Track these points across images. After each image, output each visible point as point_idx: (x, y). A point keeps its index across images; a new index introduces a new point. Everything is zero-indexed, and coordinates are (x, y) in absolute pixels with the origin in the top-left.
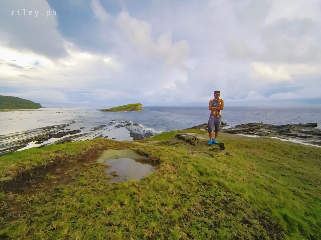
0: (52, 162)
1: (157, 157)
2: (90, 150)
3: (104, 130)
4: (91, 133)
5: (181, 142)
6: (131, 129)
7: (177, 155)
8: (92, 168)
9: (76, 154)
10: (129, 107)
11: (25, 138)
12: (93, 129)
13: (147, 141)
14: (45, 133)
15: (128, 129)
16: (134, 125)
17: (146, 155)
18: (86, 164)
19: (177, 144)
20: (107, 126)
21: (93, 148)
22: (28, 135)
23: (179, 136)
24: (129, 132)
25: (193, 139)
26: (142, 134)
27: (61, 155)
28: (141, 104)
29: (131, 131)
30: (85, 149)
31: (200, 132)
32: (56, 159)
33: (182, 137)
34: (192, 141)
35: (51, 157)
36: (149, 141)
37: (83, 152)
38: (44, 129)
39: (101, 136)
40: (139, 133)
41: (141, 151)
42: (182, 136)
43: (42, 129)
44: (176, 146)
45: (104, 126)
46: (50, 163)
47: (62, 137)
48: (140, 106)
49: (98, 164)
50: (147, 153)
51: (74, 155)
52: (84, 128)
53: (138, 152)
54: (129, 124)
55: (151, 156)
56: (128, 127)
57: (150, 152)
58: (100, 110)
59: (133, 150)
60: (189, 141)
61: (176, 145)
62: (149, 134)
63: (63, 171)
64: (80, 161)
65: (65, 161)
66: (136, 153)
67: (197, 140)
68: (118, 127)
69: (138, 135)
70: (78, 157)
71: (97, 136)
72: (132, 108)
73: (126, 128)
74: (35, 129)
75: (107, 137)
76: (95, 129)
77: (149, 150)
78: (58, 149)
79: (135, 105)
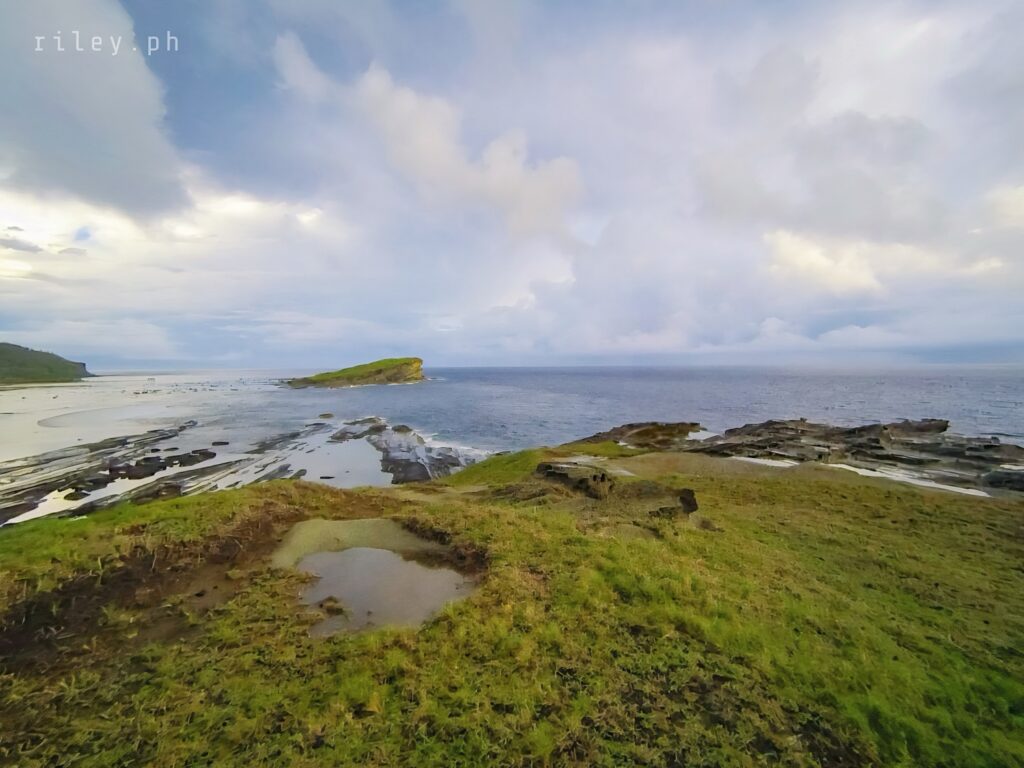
0: (120, 564)
1: (478, 543)
2: (250, 524)
3: (295, 448)
4: (248, 459)
5: (556, 490)
6: (384, 445)
7: (546, 536)
8: (256, 584)
9: (200, 538)
10: (379, 372)
11: (34, 479)
12: (256, 448)
13: (441, 485)
14: (97, 463)
15: (374, 444)
16: (398, 429)
17: (440, 537)
18: (235, 573)
19: (543, 494)
20: (302, 435)
21: (259, 514)
22: (42, 469)
23: (550, 467)
24: (380, 455)
25: (595, 478)
26: (424, 459)
27: (149, 541)
28: (421, 361)
29: (386, 451)
30: (230, 519)
31: (617, 452)
32: (133, 554)
33: (557, 472)
34: (591, 483)
35: (117, 548)
36: (446, 485)
37: (224, 531)
38: (93, 447)
39: (284, 469)
40: (413, 460)
41: (423, 524)
42: (558, 468)
43: (87, 450)
44: (540, 503)
45: (296, 435)
46: (113, 570)
47: (153, 474)
48: (415, 365)
49: (276, 571)
50: (444, 530)
51: (195, 543)
52: (227, 443)
53: (411, 527)
54: (379, 429)
55: (456, 539)
56: (374, 437)
57: (452, 525)
58: (282, 382)
59: (395, 520)
60: (581, 485)
61: (541, 498)
62: (445, 462)
63: (157, 600)
64: (215, 560)
65: (163, 562)
66: (405, 532)
67: (609, 480)
68: (341, 437)
69: (408, 464)
70: (207, 548)
71: (269, 470)
72: (391, 373)
73: (369, 440)
74: (65, 450)
75: (302, 472)
76: (263, 447)
77: (449, 520)
78: (142, 521)
79: (398, 363)
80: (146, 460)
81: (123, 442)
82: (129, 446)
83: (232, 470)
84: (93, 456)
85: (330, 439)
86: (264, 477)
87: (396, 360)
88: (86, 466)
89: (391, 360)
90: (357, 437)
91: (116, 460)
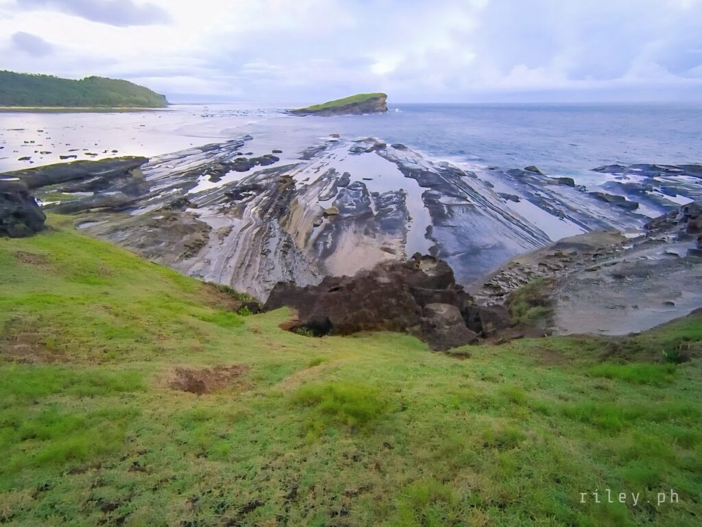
3: (329, 157)
4: (302, 163)
6: (394, 158)
10: (355, 104)
11: (184, 167)
12: (302, 156)
14: (212, 160)
15: (385, 157)
16: (395, 147)
20: (328, 148)
22: (185, 161)
26: (433, 169)
28: (385, 96)
29: (397, 162)
38: (205, 149)
39: (332, 171)
40: (424, 170)
43: (200, 151)
45: (323, 148)
47: (248, 169)
48: (382, 99)
52: (281, 152)
54: (382, 147)
56: (381, 152)
58: (287, 112)
68: (356, 151)
69: (423, 173)
71: (323, 171)
73: (378, 153)
74: (188, 150)
75: (347, 175)
76: (307, 156)
79: (368, 97)
80: (239, 159)
81: (217, 147)
82: (223, 149)
83: (299, 170)
84: (206, 155)
85: (349, 152)
86: (325, 175)
87: (367, 95)
88: (208, 161)
89: (363, 95)
90: (368, 151)
91: (220, 158)
